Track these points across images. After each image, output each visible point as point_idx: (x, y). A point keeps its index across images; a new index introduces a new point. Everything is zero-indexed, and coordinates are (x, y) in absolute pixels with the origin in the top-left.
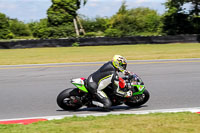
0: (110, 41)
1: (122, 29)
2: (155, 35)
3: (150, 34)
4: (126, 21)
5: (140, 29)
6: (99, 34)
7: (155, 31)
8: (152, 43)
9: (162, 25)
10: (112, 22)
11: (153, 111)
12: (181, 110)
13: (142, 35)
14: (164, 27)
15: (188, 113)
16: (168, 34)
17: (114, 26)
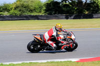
0: (13, 18)
1: (20, 11)
2: (40, 14)
3: (37, 14)
4: (23, 6)
5: (31, 11)
6: (6, 14)
7: (40, 12)
8: (38, 19)
9: (45, 8)
10: (14, 6)
11: (49, 61)
12: (66, 60)
13: (33, 14)
14: (45, 10)
15: (70, 61)
16: (48, 14)
17: (15, 9)
